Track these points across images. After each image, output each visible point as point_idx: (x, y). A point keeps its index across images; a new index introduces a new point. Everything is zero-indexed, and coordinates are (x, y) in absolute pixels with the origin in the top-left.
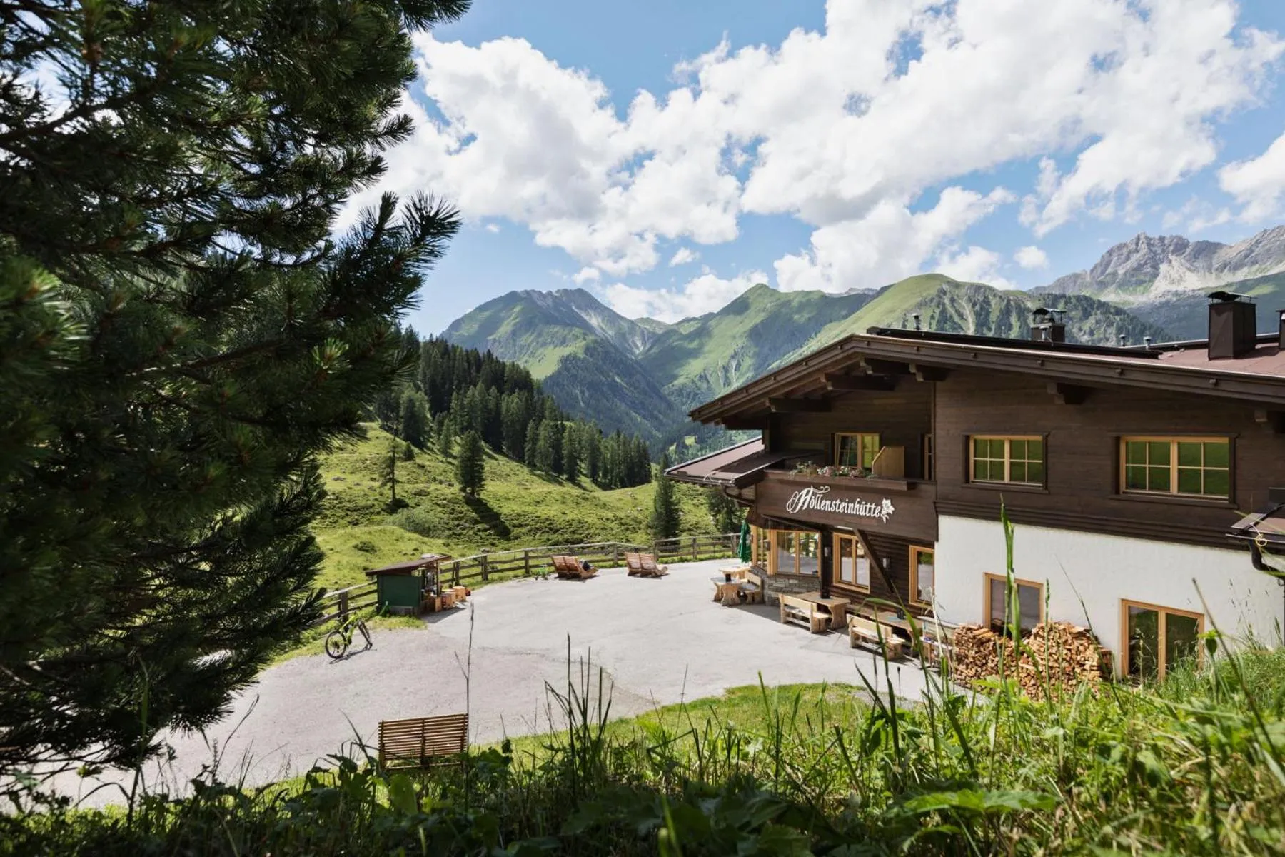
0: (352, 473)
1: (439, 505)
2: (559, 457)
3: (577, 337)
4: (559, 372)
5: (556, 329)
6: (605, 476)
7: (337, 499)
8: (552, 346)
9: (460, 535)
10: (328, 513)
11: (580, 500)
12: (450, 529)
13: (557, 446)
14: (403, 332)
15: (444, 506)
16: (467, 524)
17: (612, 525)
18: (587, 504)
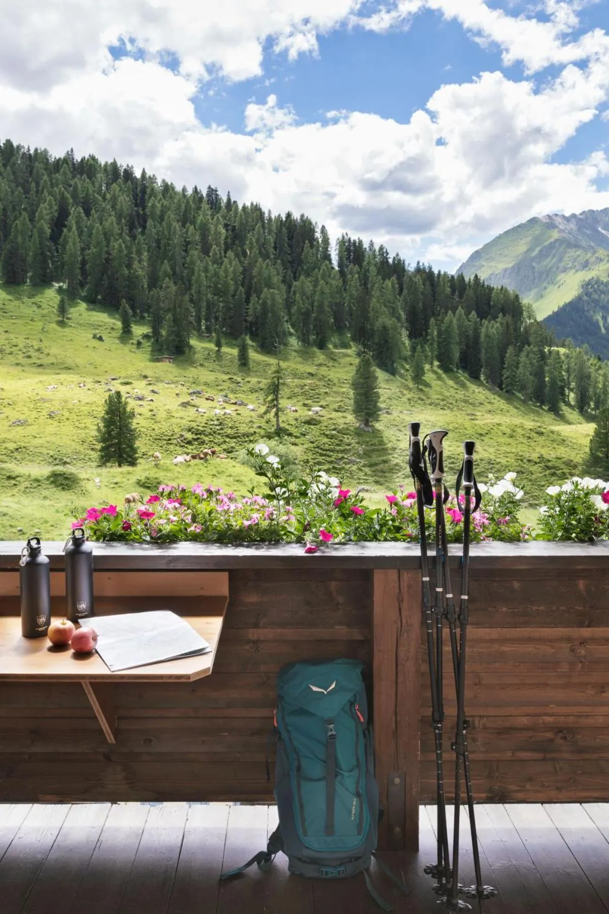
0: (289, 398)
1: (327, 436)
2: (541, 385)
3: (601, 260)
4: (579, 299)
5: (578, 253)
6: (597, 407)
7: (221, 424)
8: (573, 271)
9: (341, 469)
10: (206, 439)
11: (533, 434)
12: (331, 462)
13: (539, 374)
14: (391, 261)
15: (332, 437)
16: (353, 458)
17: (534, 468)
18: (541, 439)
